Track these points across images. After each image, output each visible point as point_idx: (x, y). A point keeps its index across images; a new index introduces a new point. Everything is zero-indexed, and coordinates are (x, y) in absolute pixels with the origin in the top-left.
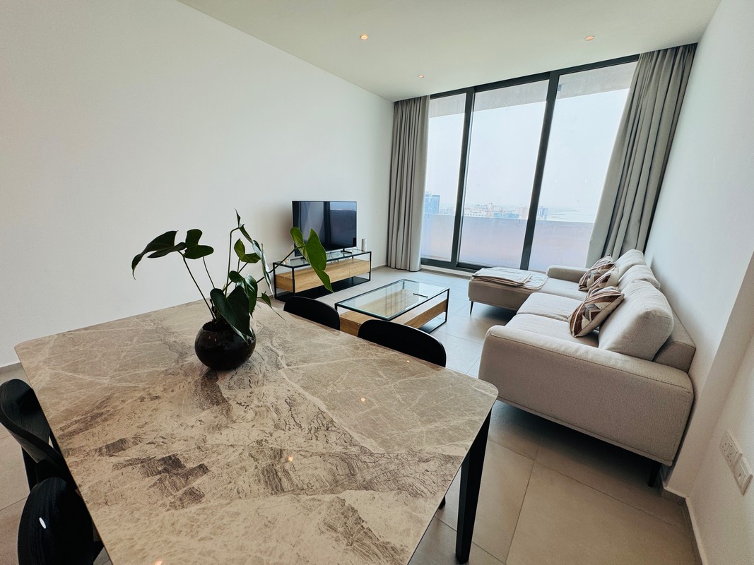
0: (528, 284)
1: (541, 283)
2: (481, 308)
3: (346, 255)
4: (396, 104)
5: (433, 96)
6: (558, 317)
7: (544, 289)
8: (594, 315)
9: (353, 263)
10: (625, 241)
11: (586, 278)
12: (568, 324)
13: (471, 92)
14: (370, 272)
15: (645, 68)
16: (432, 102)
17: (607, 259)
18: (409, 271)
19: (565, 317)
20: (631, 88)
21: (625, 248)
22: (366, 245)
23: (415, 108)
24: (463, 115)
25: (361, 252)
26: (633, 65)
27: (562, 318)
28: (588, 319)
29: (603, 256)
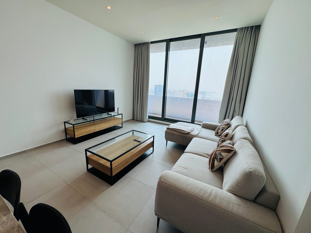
0: (192, 132)
1: (198, 133)
2: (170, 144)
3: (109, 116)
4: (136, 45)
5: (152, 43)
6: (204, 155)
7: (200, 135)
8: (221, 159)
9: (114, 119)
11: (218, 130)
12: (208, 160)
13: (169, 41)
14: (122, 124)
15: (240, 34)
16: (151, 46)
17: (227, 120)
18: (143, 122)
19: (207, 154)
20: (234, 45)
21: (234, 115)
22: (119, 111)
23: (144, 48)
24: (165, 53)
25: (117, 114)
26: (235, 34)
27: (206, 155)
28: (218, 161)
29: (225, 119)
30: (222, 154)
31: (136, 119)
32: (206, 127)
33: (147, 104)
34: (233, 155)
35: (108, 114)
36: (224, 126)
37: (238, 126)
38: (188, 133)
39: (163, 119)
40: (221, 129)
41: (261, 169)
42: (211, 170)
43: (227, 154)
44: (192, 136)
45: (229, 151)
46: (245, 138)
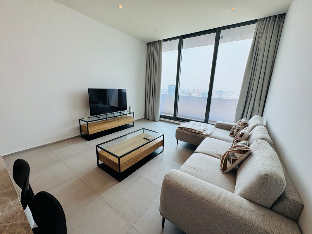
0: (205, 132)
1: (211, 132)
2: (182, 143)
3: (121, 114)
4: (148, 44)
5: (164, 40)
6: (216, 155)
7: (213, 135)
8: (234, 161)
9: (126, 117)
10: (253, 110)
11: (234, 130)
12: (220, 160)
13: (181, 38)
14: (134, 122)
16: (164, 44)
17: (244, 120)
18: (155, 121)
19: (220, 155)
21: (253, 114)
22: (131, 110)
23: (156, 46)
24: (177, 51)
25: (129, 113)
27: (218, 156)
28: (230, 163)
29: (242, 118)
30: (236, 154)
31: (147, 118)
32: (221, 126)
33: (159, 103)
34: (248, 157)
35: (120, 112)
36: (240, 126)
37: (256, 125)
38: (200, 133)
39: (175, 118)
40: (237, 129)
41: (280, 173)
42: (223, 172)
43: (241, 155)
44: (204, 136)
45: (243, 152)
46: (263, 139)
